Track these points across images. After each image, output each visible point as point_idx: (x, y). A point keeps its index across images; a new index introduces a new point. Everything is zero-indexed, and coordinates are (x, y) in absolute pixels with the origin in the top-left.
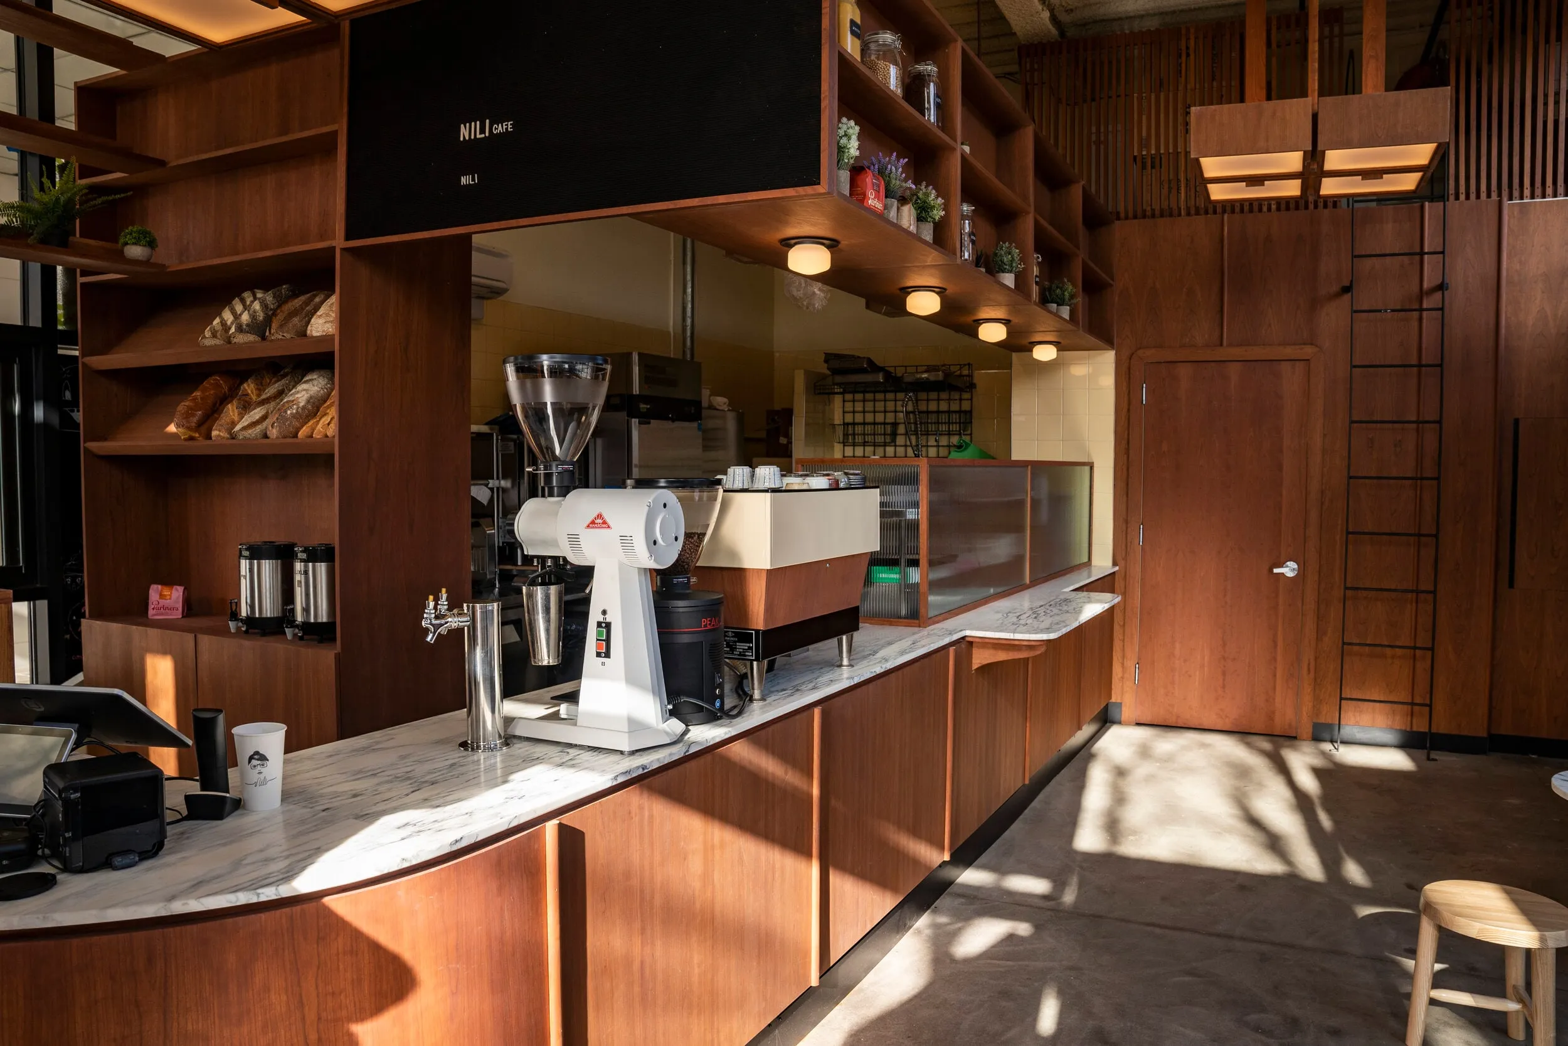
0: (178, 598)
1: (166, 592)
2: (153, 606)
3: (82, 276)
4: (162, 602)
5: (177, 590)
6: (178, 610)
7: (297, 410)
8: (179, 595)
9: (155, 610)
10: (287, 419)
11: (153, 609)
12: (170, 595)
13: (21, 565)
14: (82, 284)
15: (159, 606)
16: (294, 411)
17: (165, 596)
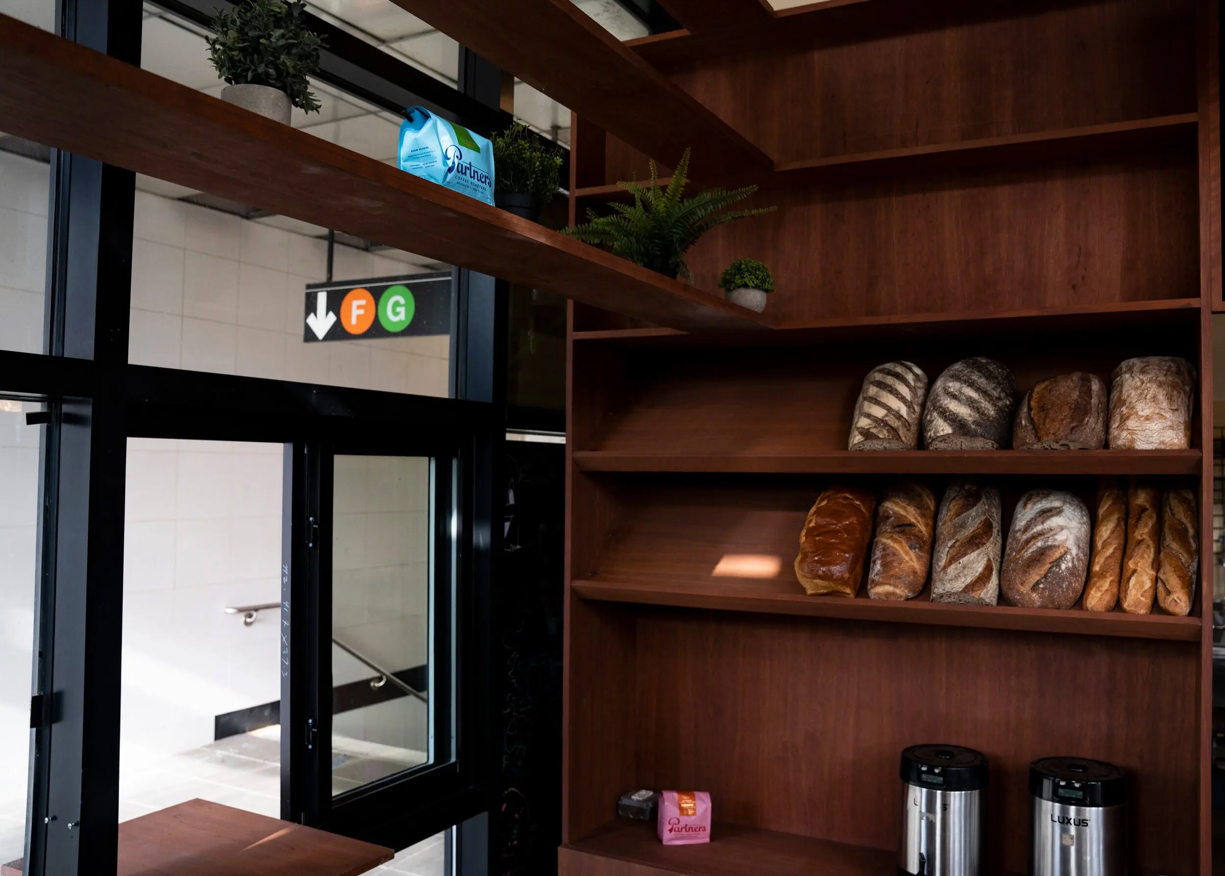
0: (705, 811)
1: (687, 804)
2: (670, 827)
3: (576, 329)
4: (684, 820)
5: (702, 800)
6: (704, 829)
7: (1073, 562)
8: (706, 809)
9: (673, 833)
10: (1063, 579)
11: (671, 831)
12: (694, 809)
13: (453, 759)
14: (576, 342)
15: (680, 826)
16: (1070, 565)
17: (687, 809)
